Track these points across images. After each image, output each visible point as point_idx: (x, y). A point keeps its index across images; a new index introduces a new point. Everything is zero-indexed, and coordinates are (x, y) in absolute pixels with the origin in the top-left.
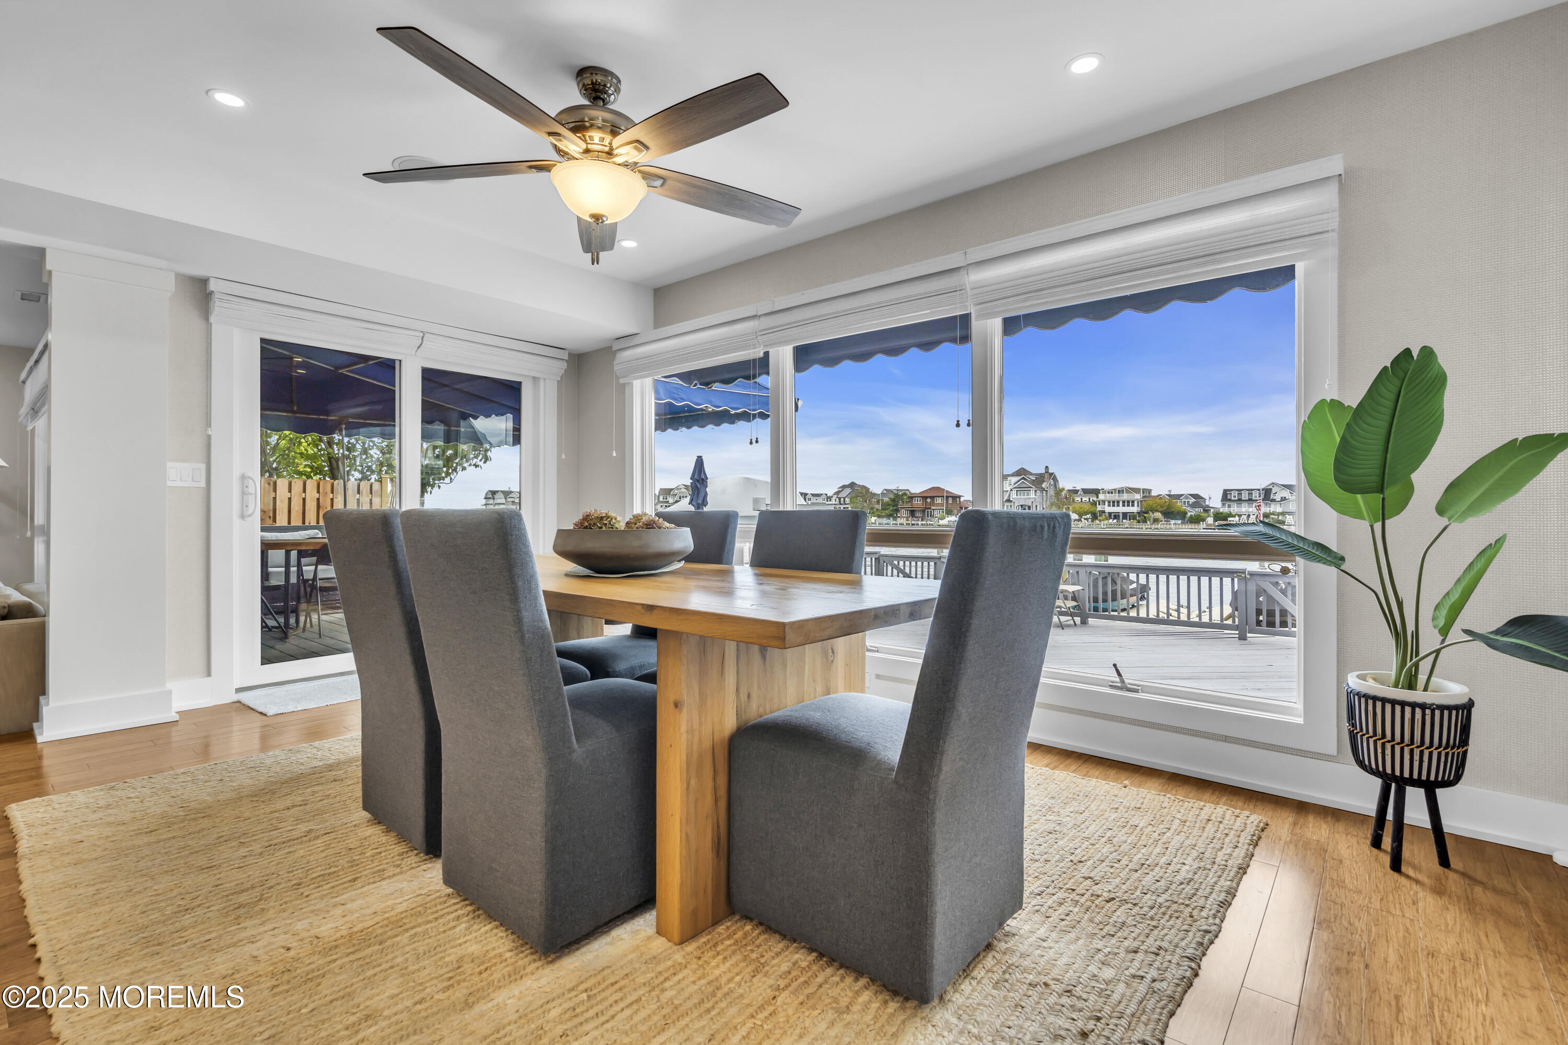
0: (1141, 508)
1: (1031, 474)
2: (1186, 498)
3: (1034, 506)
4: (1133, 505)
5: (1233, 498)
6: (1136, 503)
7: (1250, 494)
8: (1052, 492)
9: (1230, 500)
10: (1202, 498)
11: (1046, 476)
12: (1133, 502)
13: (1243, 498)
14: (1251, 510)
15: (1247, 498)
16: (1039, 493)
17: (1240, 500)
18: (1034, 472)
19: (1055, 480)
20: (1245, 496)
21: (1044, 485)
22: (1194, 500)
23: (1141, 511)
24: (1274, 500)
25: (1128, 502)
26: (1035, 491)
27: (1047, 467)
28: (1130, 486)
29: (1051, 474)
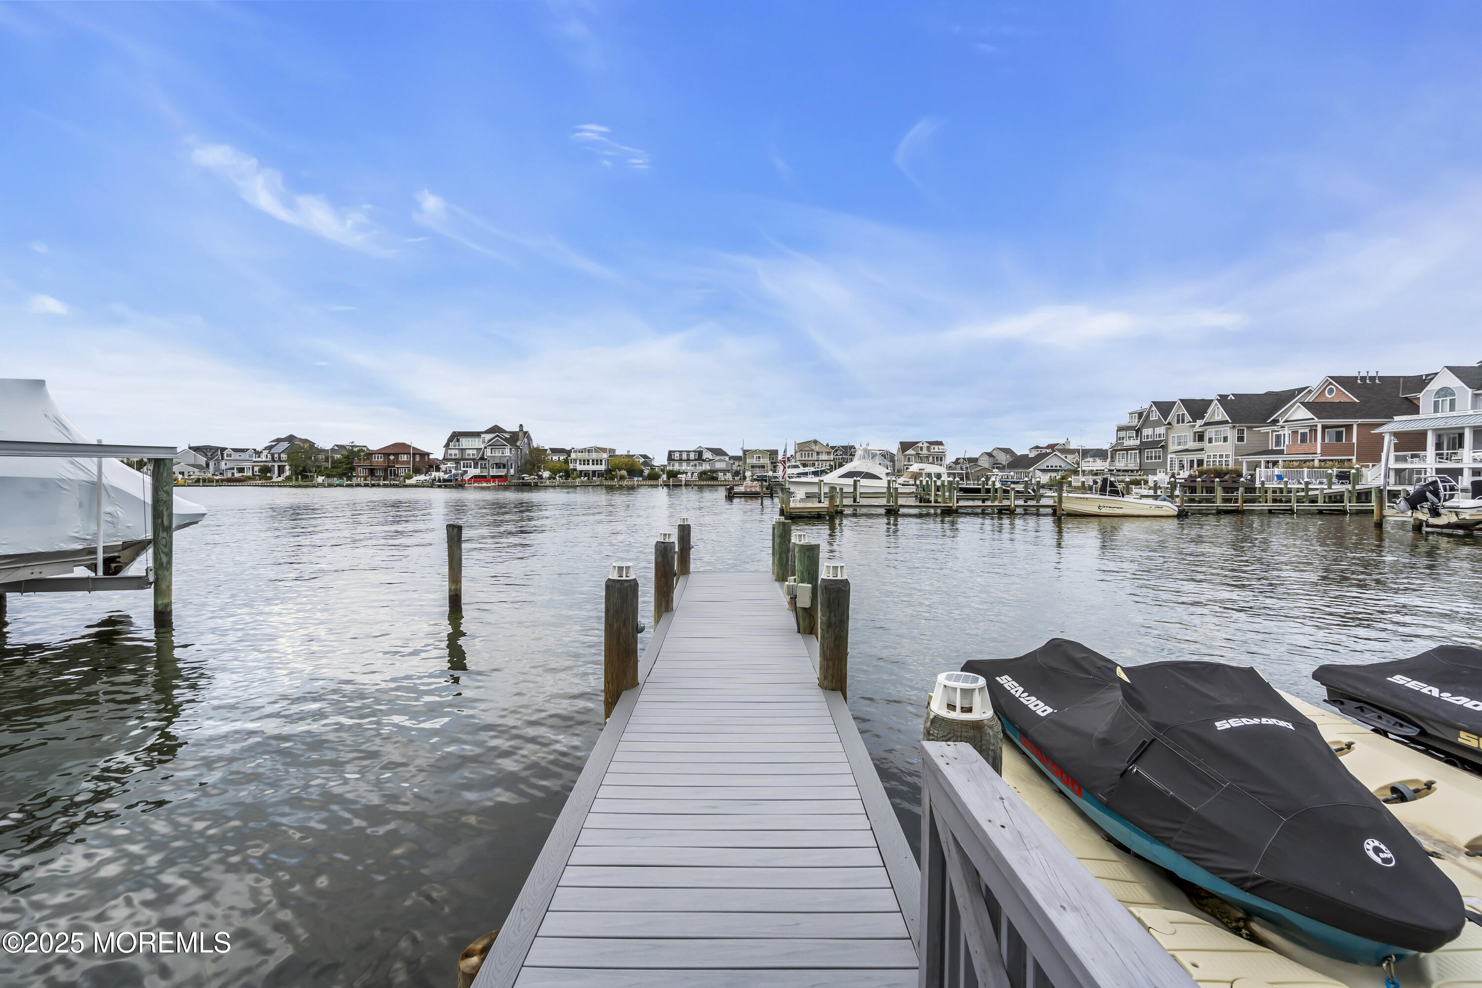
0: (608, 466)
1: (506, 432)
2: (638, 458)
3: (509, 464)
4: (601, 464)
5: (676, 459)
6: (604, 461)
7: (688, 455)
8: (526, 451)
9: (674, 460)
10: (649, 458)
11: (521, 434)
12: (601, 461)
13: (683, 459)
14: (689, 468)
15: (686, 459)
16: (512, 450)
17: (681, 460)
18: (508, 430)
19: (530, 438)
20: (684, 456)
21: (518, 444)
22: (643, 460)
23: (609, 469)
24: (704, 461)
25: (597, 461)
26: (509, 448)
27: (521, 425)
28: (598, 446)
29: (526, 433)
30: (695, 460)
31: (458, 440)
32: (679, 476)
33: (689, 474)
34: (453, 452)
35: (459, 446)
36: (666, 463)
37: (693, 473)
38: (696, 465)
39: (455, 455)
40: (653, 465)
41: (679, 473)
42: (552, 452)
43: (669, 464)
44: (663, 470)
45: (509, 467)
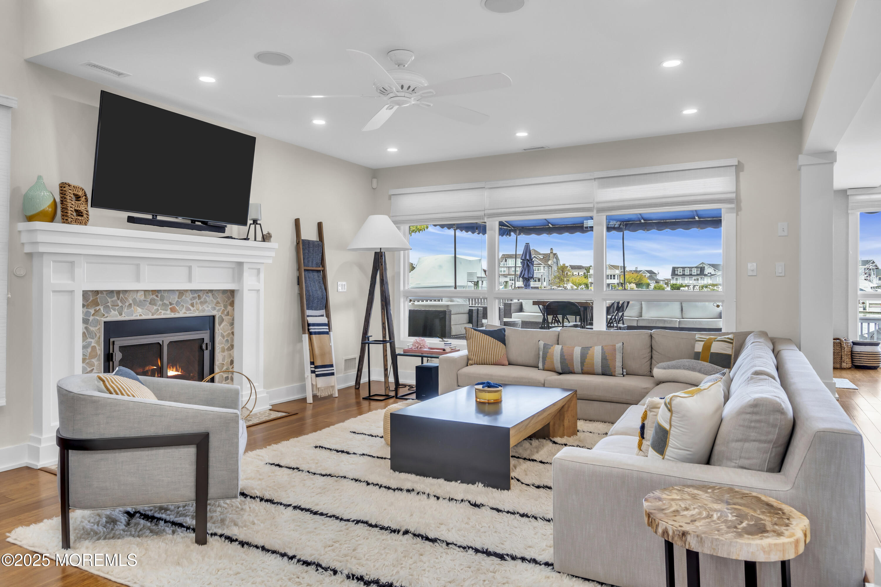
0: (620, 280)
1: (540, 254)
2: (644, 273)
3: (543, 278)
4: (614, 279)
5: (679, 274)
6: (616, 276)
7: (691, 271)
8: (555, 268)
9: (677, 275)
10: (655, 273)
11: (551, 255)
12: (614, 276)
13: (686, 274)
14: (691, 282)
15: (688, 274)
16: (546, 268)
17: (684, 275)
18: (542, 253)
19: (557, 258)
20: (687, 272)
21: (550, 263)
22: (649, 275)
23: (620, 282)
24: (706, 275)
25: (611, 276)
26: (544, 267)
27: (552, 249)
28: (611, 264)
29: (555, 254)
30: (697, 275)
31: (506, 261)
32: (681, 289)
33: (691, 287)
34: (503, 269)
35: (507, 265)
36: (670, 277)
37: (694, 286)
38: (698, 280)
39: (504, 271)
40: (658, 279)
41: (682, 286)
42: (572, 268)
43: (673, 278)
44: (667, 284)
45: (543, 280)
